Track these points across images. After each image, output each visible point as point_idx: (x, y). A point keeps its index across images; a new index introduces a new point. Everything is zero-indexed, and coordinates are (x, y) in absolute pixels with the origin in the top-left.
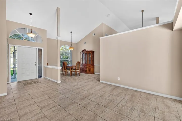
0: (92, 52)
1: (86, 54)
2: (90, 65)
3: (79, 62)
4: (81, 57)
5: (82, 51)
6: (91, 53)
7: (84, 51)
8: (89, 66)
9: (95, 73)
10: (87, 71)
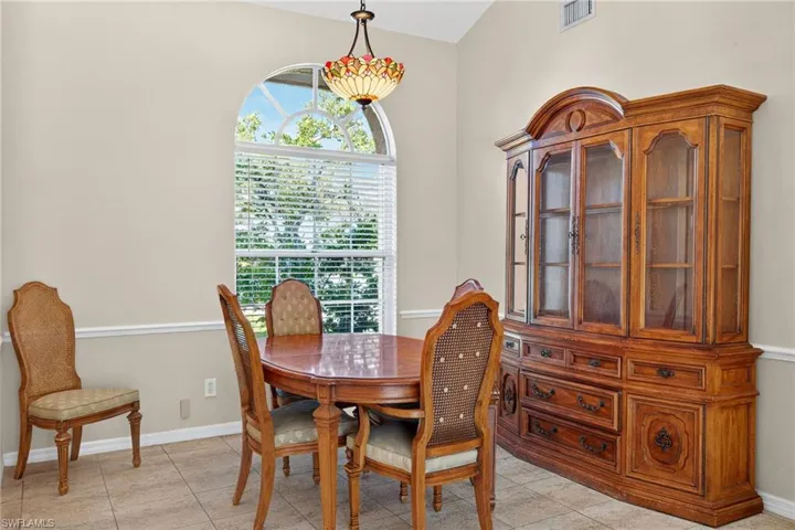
0: (726, 114)
1: (598, 154)
2: (686, 358)
3: (486, 306)
4: (513, 215)
5: (536, 129)
6: (691, 129)
7: (560, 121)
8: (665, 372)
9: (772, 502)
10: (627, 449)
